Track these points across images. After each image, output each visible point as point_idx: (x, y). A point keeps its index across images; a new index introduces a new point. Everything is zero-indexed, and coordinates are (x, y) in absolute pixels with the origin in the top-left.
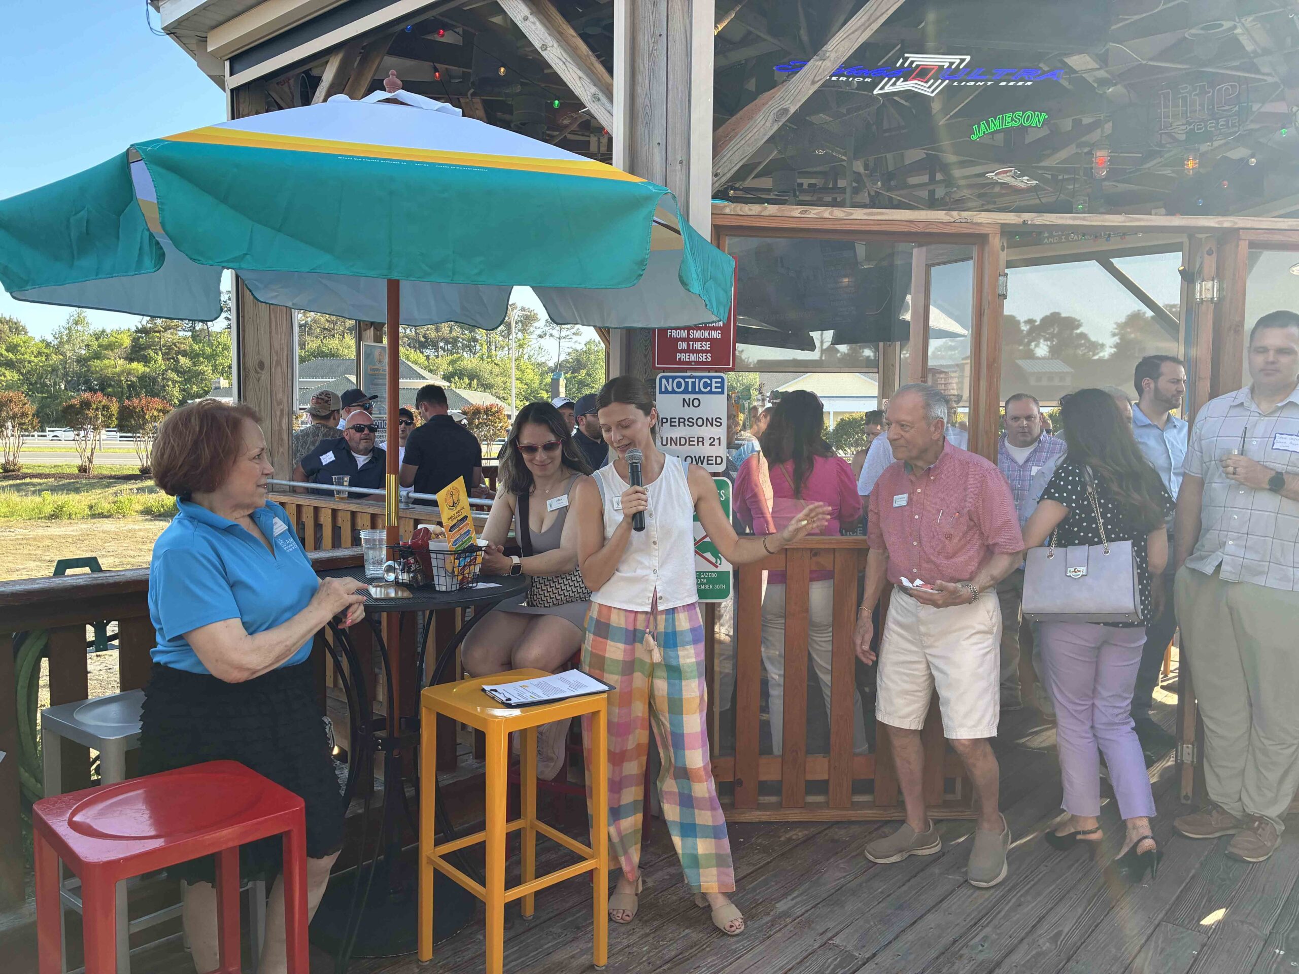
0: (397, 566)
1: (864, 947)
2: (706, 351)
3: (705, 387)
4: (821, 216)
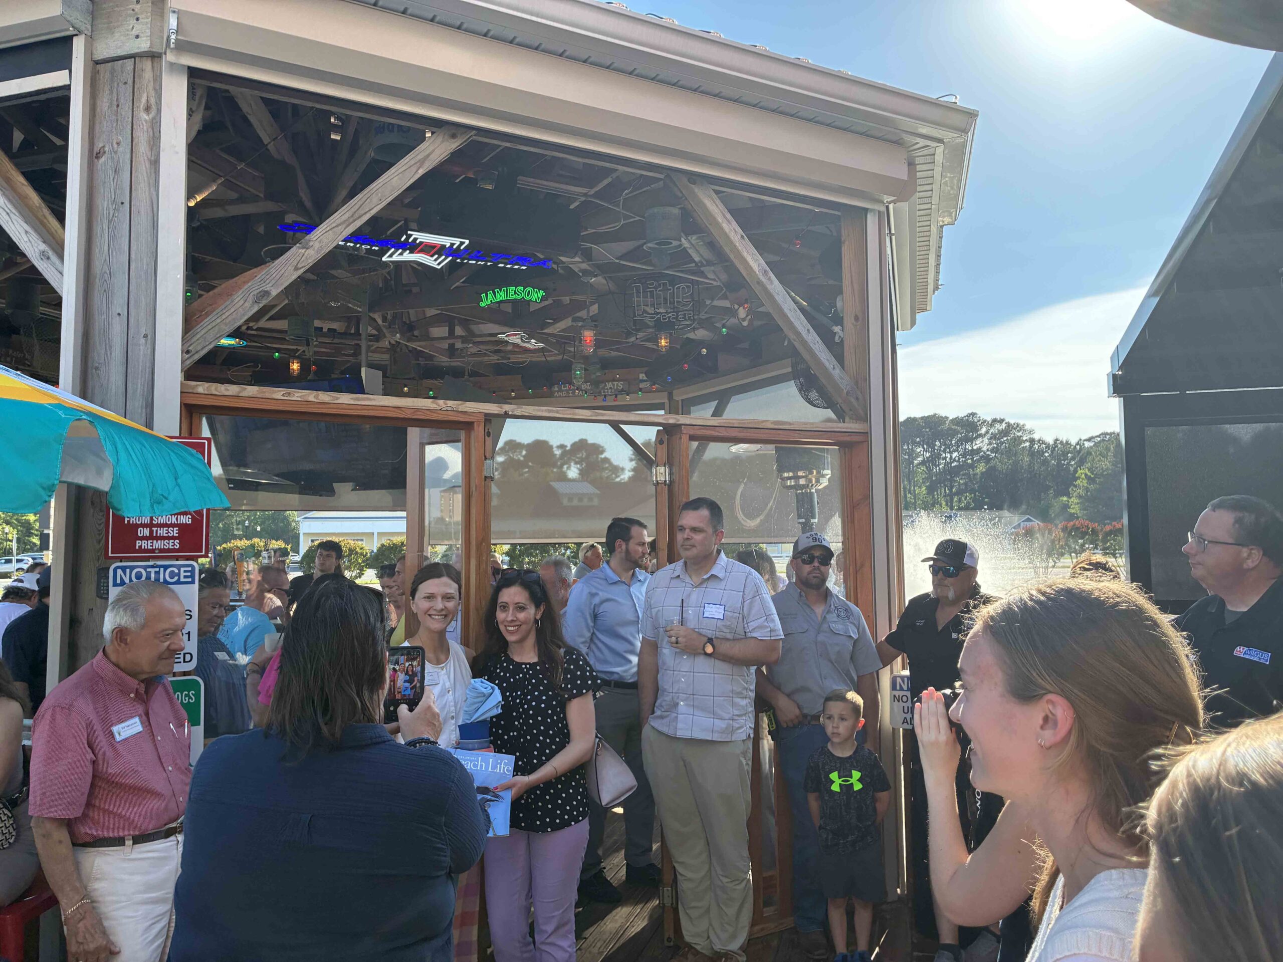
2: (173, 538)
3: (172, 578)
4: (306, 399)
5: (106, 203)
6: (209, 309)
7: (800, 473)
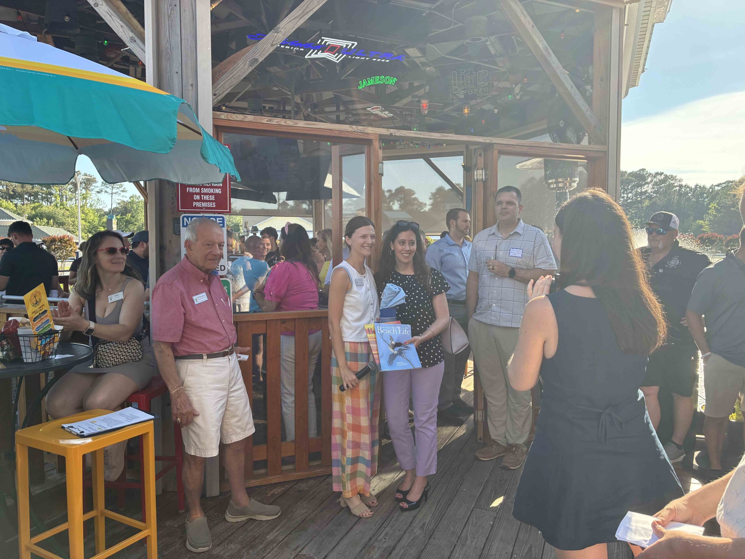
2: (212, 201)
4: (279, 123)
5: (166, 6)
6: (224, 71)
7: (560, 180)
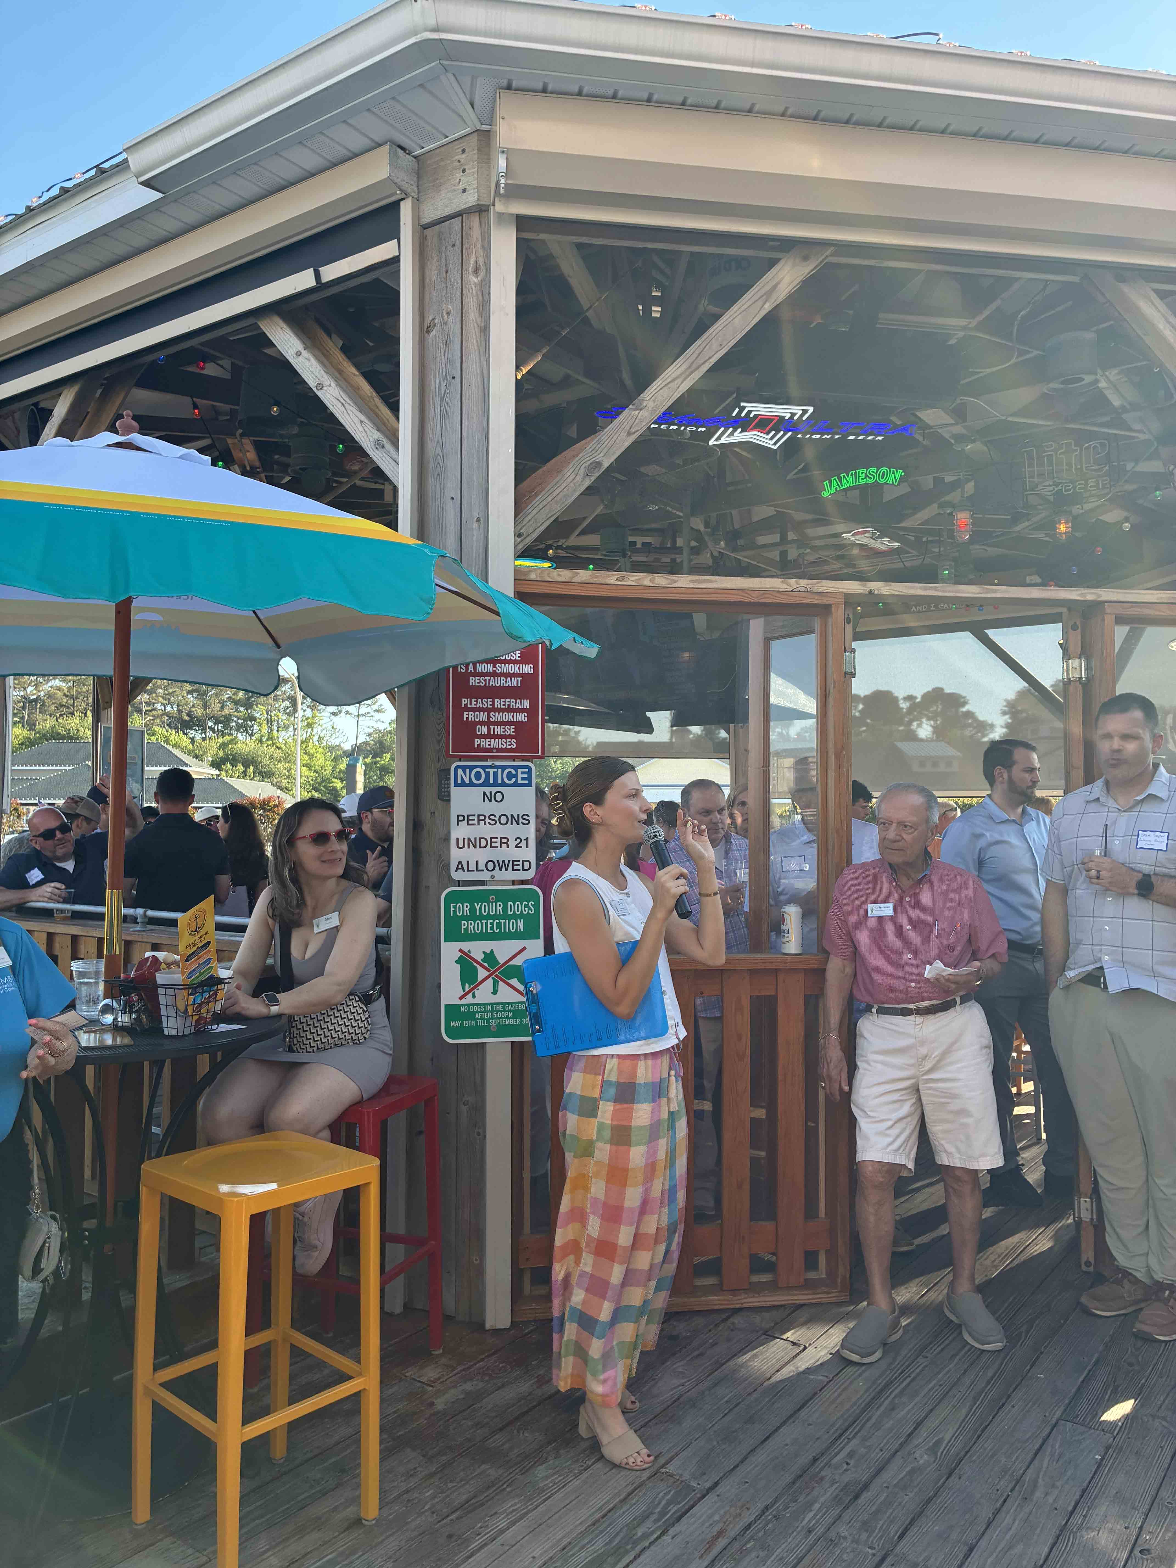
0: (115, 1005)
1: (705, 1474)
2: (510, 737)
3: (509, 779)
4: (641, 583)
5: (437, 380)
6: (538, 489)
